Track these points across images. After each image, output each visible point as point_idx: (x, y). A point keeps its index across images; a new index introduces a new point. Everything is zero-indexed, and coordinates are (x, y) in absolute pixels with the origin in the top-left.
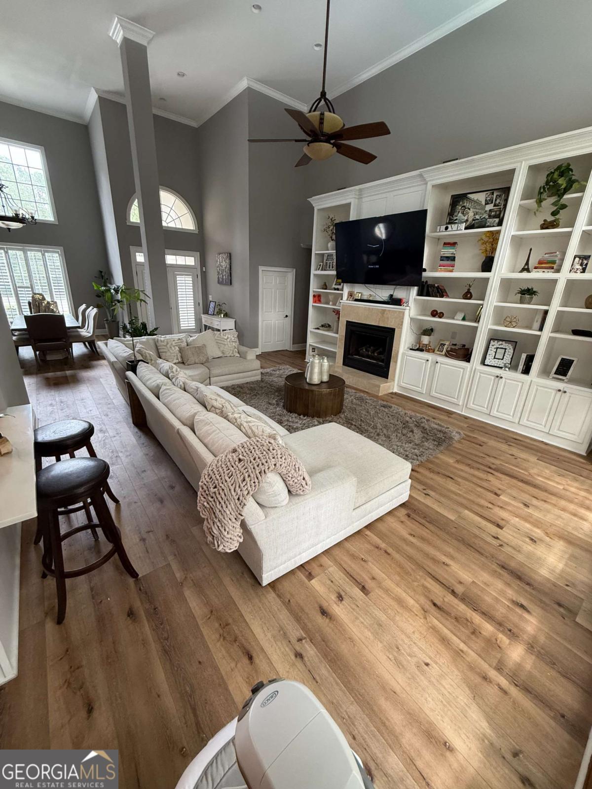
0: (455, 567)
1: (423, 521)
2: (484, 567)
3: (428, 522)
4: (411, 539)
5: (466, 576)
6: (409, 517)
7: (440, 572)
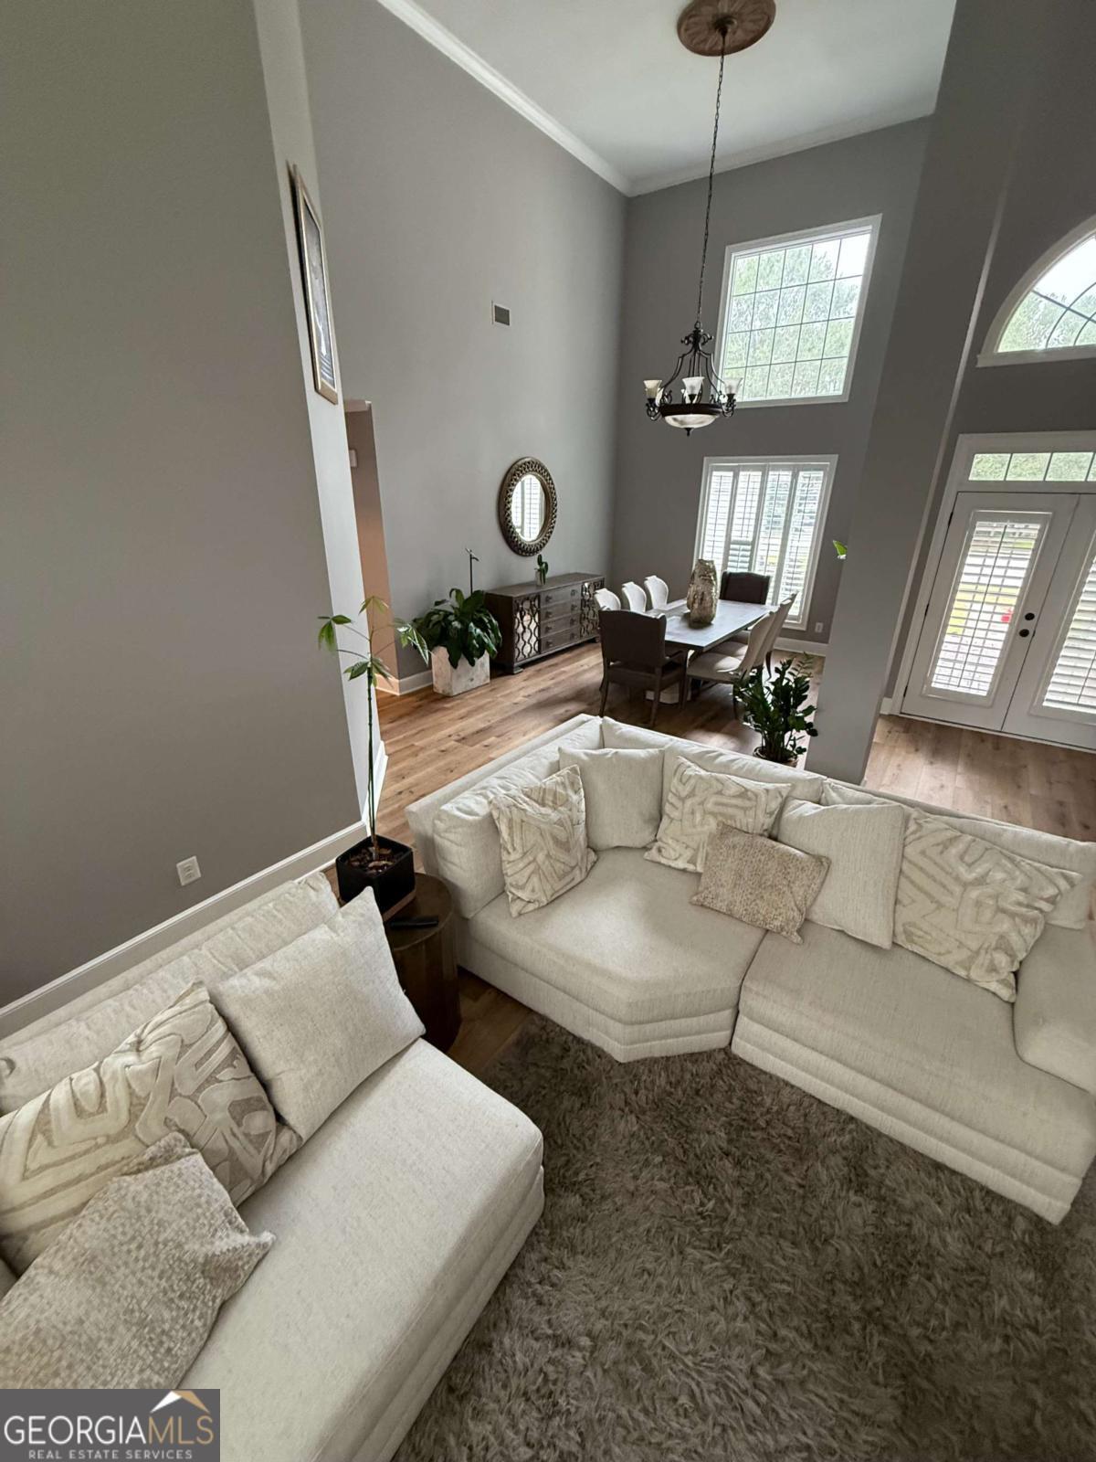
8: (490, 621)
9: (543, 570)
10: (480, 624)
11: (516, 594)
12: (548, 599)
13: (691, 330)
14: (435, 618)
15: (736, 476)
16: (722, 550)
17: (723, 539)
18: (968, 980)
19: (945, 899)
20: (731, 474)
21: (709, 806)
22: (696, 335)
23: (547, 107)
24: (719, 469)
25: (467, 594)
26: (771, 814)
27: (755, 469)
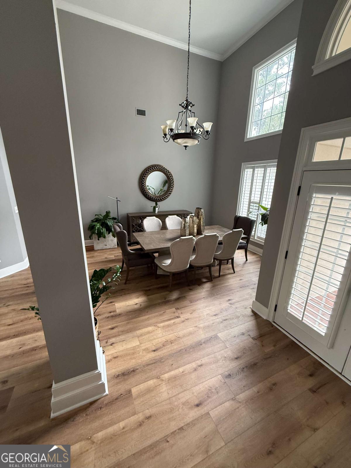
24: (248, 168)
27: (261, 167)
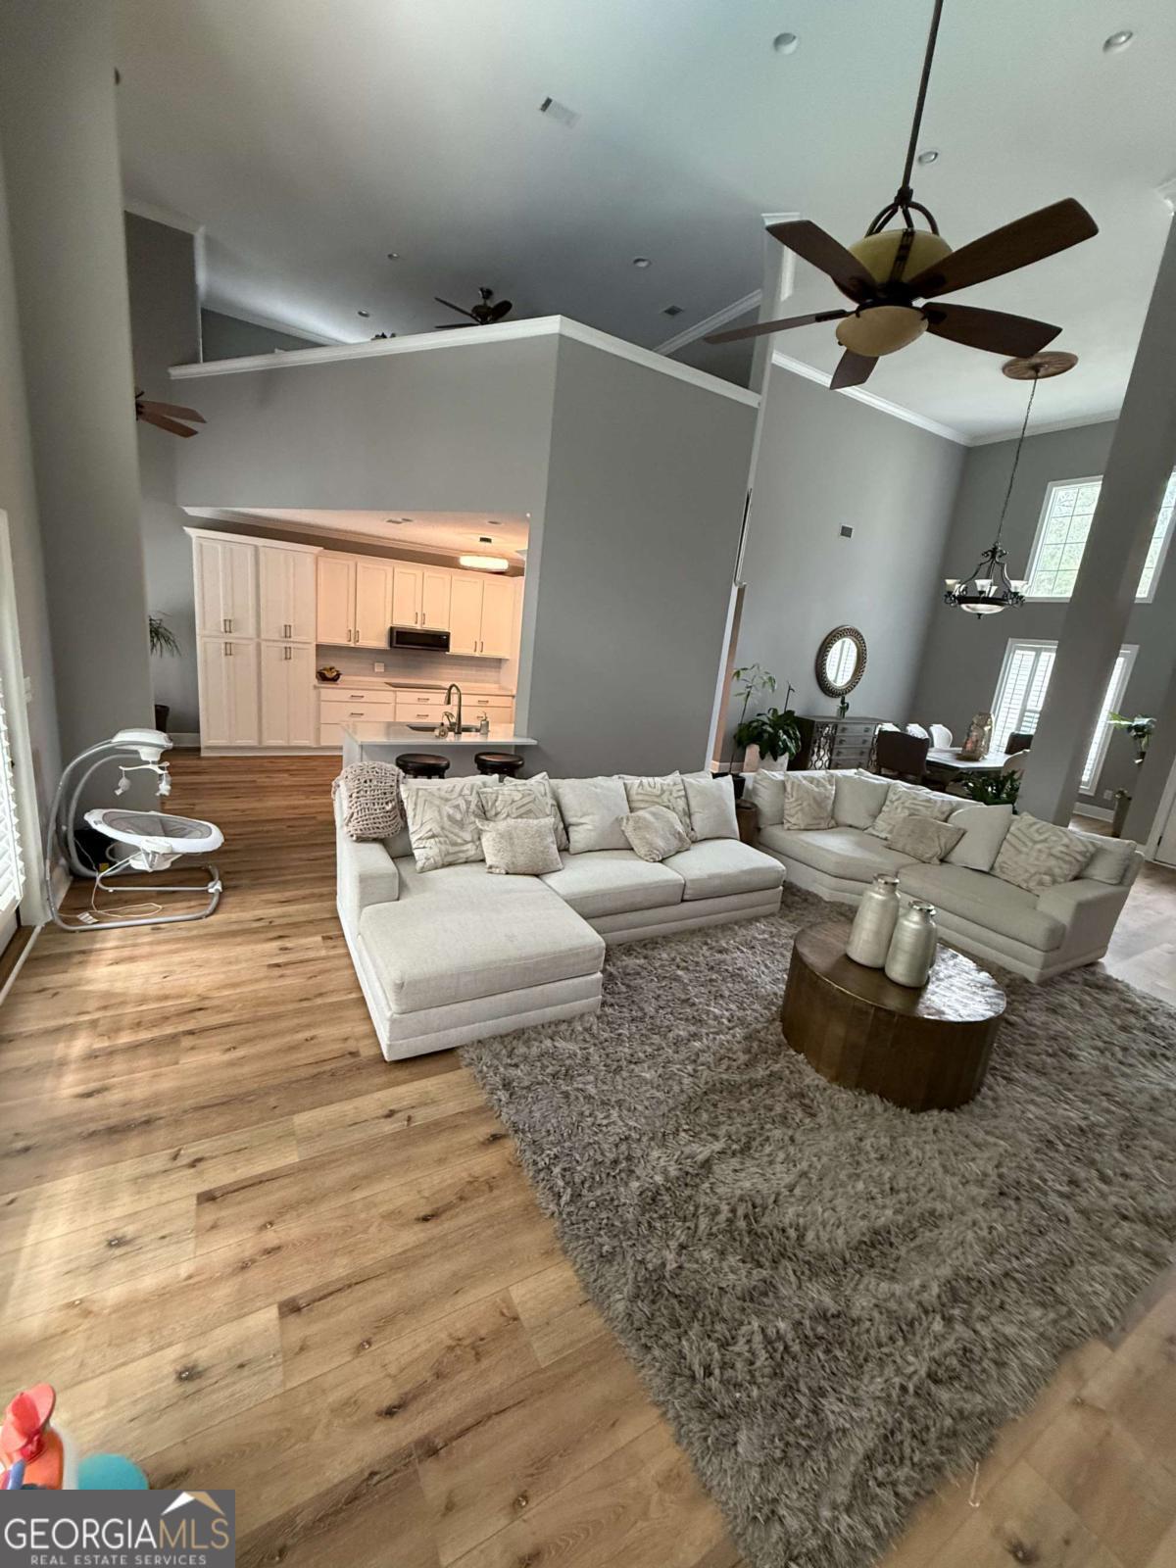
0: (217, 1057)
1: (327, 1067)
2: (178, 1094)
3: (319, 1073)
4: (307, 1034)
5: (191, 1061)
6: (351, 1053)
7: (228, 1037)
8: (795, 734)
9: (844, 708)
10: (786, 732)
11: (817, 720)
12: (844, 730)
13: (991, 548)
14: (755, 724)
15: (1037, 656)
16: (1017, 717)
17: (1020, 707)
18: (1029, 891)
19: (1024, 849)
20: (1034, 653)
21: (907, 805)
22: (994, 551)
23: (907, 406)
25: (781, 712)
26: (943, 813)
